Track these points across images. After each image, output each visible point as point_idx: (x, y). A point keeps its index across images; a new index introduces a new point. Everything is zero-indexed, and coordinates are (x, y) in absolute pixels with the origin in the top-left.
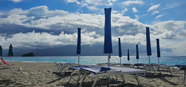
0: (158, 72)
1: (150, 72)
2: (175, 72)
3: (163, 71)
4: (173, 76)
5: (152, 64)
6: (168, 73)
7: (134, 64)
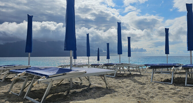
0: (128, 73)
1: (120, 72)
2: (144, 72)
3: (132, 71)
4: (142, 76)
5: (122, 64)
6: (137, 73)
7: (104, 64)
